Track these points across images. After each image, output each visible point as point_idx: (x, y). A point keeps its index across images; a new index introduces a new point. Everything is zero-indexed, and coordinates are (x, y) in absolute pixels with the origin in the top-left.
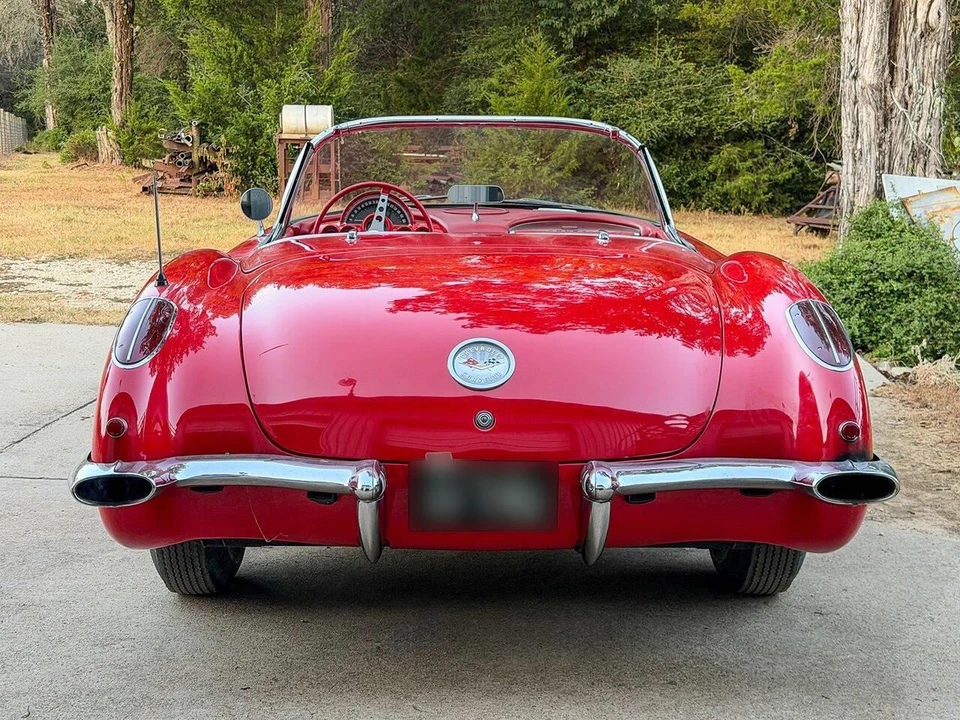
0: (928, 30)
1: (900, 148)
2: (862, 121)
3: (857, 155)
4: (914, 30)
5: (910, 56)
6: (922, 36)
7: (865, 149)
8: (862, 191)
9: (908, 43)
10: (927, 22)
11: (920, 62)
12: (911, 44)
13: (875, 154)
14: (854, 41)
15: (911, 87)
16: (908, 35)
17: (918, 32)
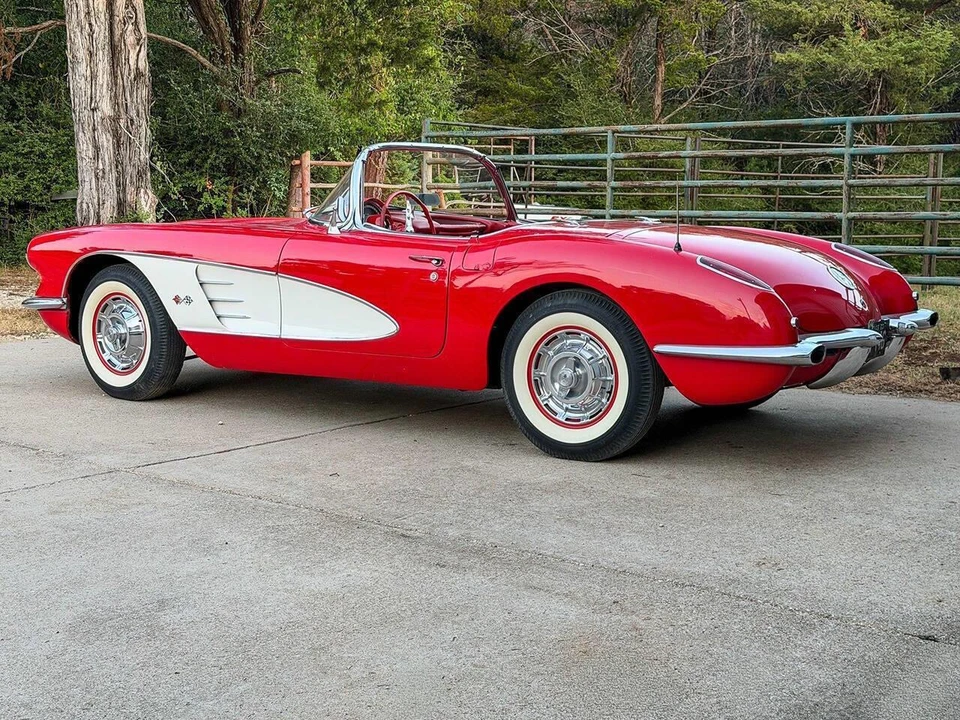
0: (139, 75)
1: (129, 169)
2: (103, 146)
3: (101, 174)
4: (129, 74)
5: (128, 94)
6: (135, 79)
7: (107, 169)
8: (108, 204)
9: (126, 84)
10: (137, 68)
11: (135, 100)
12: (128, 85)
13: (114, 174)
14: (89, 79)
15: (132, 120)
16: (125, 78)
17: (132, 76)
